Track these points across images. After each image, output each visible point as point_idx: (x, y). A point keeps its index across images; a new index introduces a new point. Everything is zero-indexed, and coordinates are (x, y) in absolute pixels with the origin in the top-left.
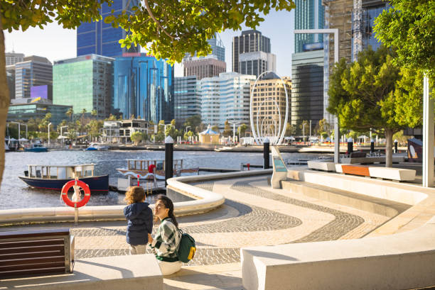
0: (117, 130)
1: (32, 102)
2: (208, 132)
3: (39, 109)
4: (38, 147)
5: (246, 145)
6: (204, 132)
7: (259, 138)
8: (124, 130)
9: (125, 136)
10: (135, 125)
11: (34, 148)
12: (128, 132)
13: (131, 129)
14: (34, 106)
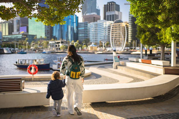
0: (55, 45)
1: (20, 33)
2: (92, 46)
3: (23, 36)
4: (22, 52)
5: (108, 51)
6: (91, 46)
8: (57, 45)
9: (58, 47)
10: (62, 43)
11: (21, 52)
12: (59, 46)
13: (60, 44)
14: (21, 35)
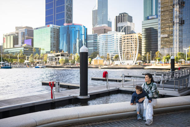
0: (54, 58)
1: (23, 46)
2: (97, 58)
3: (25, 49)
6: (95, 59)
7: (123, 61)
8: (57, 58)
9: (57, 61)
10: (62, 55)
11: (5, 66)
12: (59, 59)
13: (60, 57)
14: (23, 48)
